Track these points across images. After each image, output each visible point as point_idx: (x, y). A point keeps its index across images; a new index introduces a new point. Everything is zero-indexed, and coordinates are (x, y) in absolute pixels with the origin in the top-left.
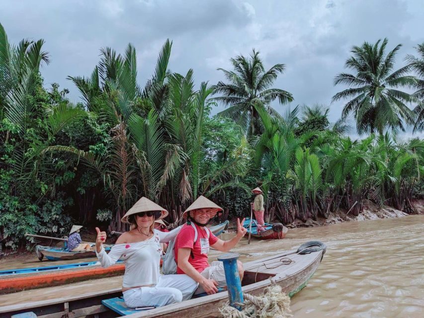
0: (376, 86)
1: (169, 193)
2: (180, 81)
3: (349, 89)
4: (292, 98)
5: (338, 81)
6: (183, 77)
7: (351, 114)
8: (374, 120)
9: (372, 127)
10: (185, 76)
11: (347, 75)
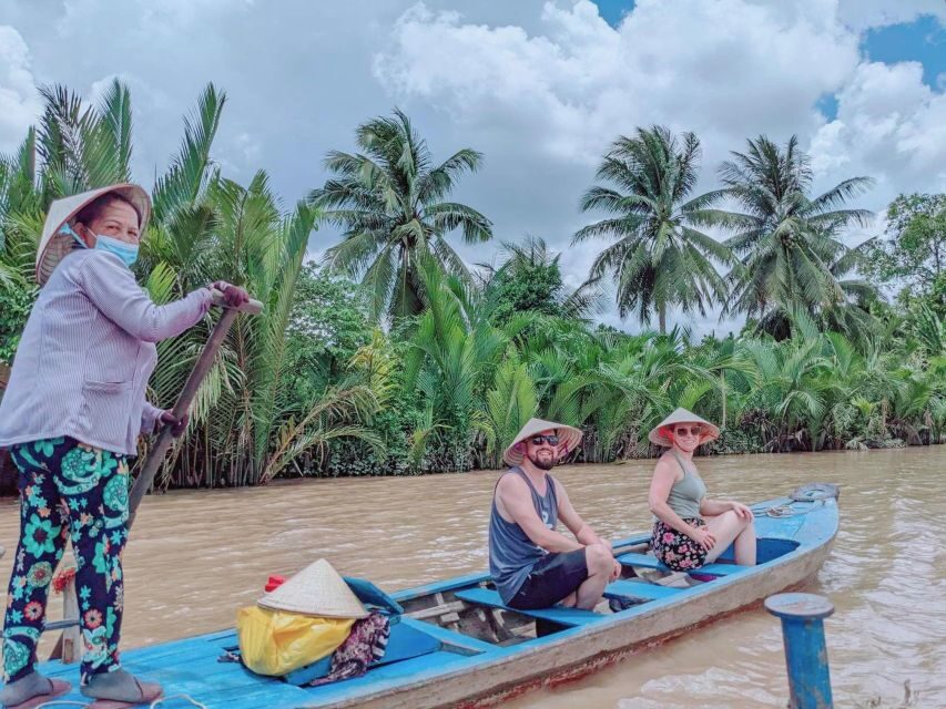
0: (664, 219)
1: (197, 449)
2: (236, 196)
3: (608, 219)
4: (490, 233)
5: (590, 202)
6: (241, 189)
7: (610, 271)
8: (651, 288)
9: (646, 301)
10: (246, 187)
11: (607, 192)
